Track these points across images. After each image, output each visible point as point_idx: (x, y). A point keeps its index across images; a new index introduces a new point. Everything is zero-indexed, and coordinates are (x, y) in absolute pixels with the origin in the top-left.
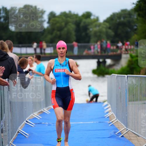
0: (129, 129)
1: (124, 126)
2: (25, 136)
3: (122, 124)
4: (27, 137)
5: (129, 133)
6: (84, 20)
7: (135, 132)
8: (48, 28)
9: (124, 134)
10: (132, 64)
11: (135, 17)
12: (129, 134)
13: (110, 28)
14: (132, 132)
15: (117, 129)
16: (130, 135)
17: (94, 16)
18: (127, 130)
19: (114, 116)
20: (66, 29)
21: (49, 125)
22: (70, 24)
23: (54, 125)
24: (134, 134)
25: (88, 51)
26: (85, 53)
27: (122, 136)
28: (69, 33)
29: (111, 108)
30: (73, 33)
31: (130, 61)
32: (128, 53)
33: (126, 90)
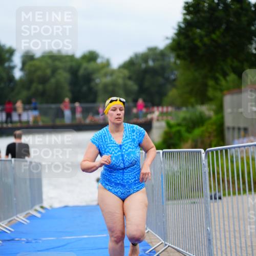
0: (168, 244)
1: (161, 239)
3: (158, 236)
6: (85, 65)
7: (180, 248)
8: (21, 79)
9: (160, 252)
10: (171, 138)
11: (172, 60)
12: (167, 251)
13: (130, 78)
14: (174, 248)
15: (148, 245)
16: (171, 254)
17: (103, 58)
18: (166, 245)
20: (53, 81)
21: (27, 242)
22: (60, 71)
23: (36, 242)
24: (178, 251)
25: (93, 116)
26: (88, 121)
28: (58, 86)
30: (67, 87)
31: (166, 133)
32: (162, 120)
33: (162, 176)
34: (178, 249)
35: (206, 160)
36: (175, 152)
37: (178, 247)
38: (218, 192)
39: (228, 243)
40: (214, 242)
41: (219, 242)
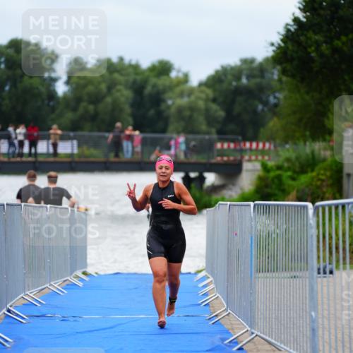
0: (256, 332)
1: (245, 324)
2: (4, 345)
3: (243, 322)
4: (8, 346)
5: (257, 343)
6: (153, 80)
7: (272, 338)
8: (65, 94)
9: (244, 343)
11: (276, 77)
12: (255, 345)
13: (214, 100)
14: (263, 339)
15: (228, 332)
16: (260, 347)
17: (179, 71)
18: (253, 333)
19: (221, 303)
20: (109, 100)
21: (63, 320)
22: (119, 87)
23: (75, 321)
24: (270, 343)
27: (240, 349)
28: (116, 108)
29: (216, 283)
30: (128, 109)
31: (260, 178)
32: (256, 160)
33: (252, 237)
34: (270, 339)
35: (315, 219)
36: (272, 205)
37: (269, 337)
38: (330, 264)
39: (339, 336)
40: (320, 332)
41: (326, 333)
